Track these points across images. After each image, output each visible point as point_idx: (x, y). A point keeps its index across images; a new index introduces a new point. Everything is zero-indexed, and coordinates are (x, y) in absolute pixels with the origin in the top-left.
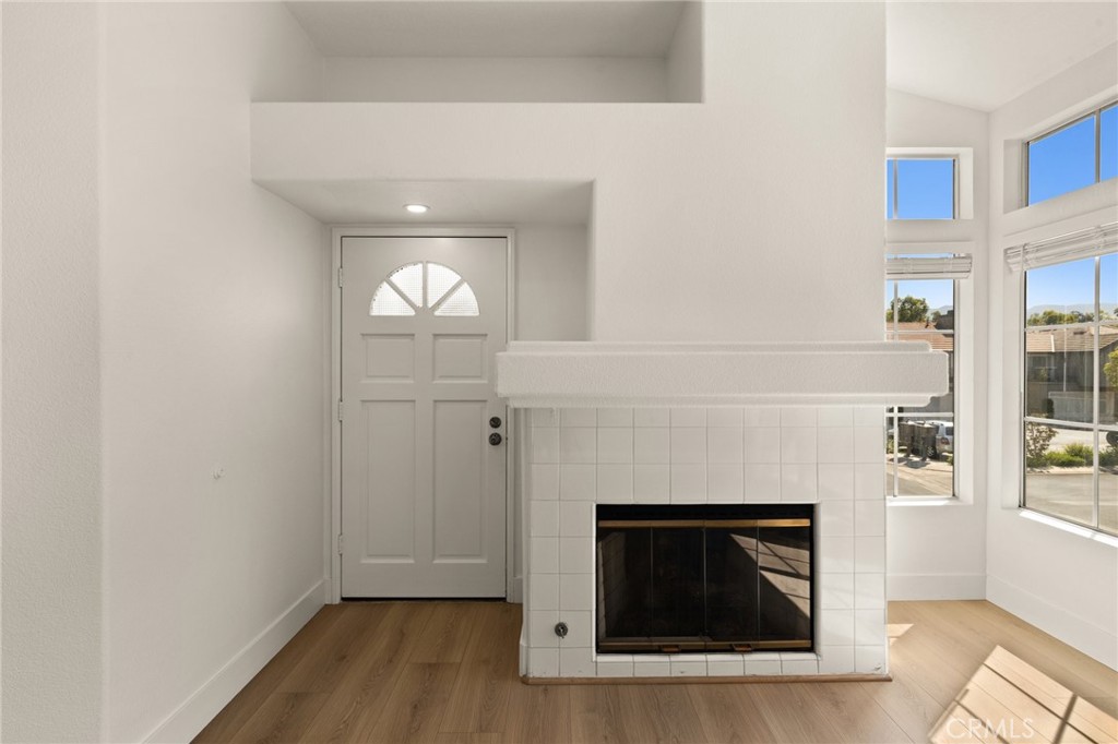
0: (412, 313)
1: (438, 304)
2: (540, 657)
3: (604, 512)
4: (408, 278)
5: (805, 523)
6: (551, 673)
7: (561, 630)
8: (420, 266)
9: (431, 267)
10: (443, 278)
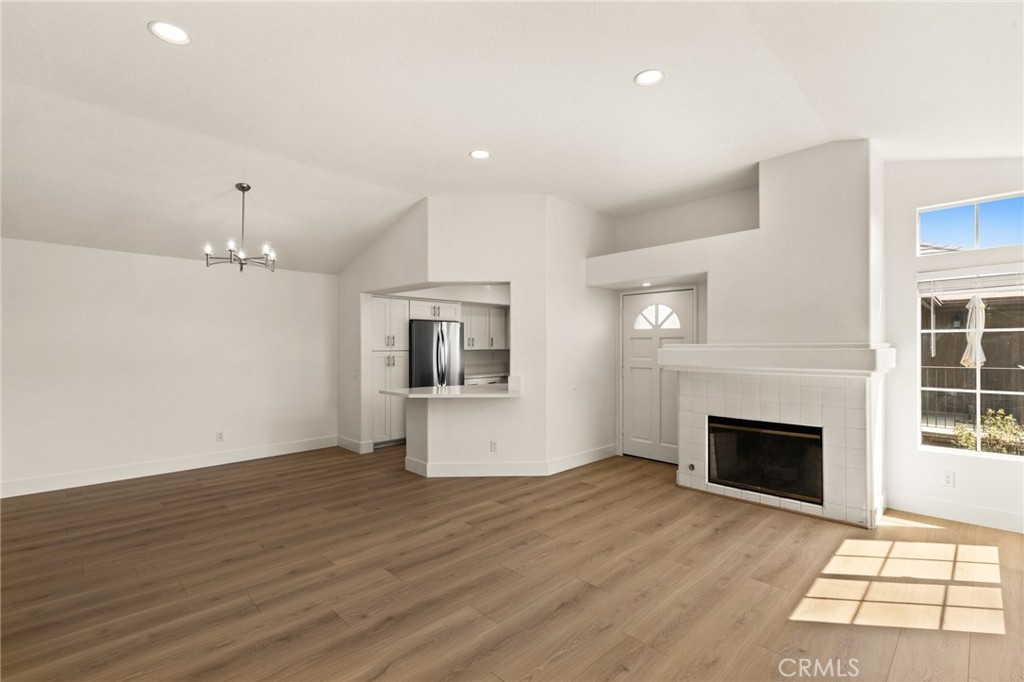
0: (650, 327)
1: (662, 323)
2: (683, 478)
3: (712, 419)
4: (649, 312)
5: (818, 437)
6: (688, 485)
7: (692, 467)
8: (654, 306)
9: (660, 306)
10: (664, 311)
